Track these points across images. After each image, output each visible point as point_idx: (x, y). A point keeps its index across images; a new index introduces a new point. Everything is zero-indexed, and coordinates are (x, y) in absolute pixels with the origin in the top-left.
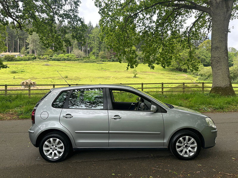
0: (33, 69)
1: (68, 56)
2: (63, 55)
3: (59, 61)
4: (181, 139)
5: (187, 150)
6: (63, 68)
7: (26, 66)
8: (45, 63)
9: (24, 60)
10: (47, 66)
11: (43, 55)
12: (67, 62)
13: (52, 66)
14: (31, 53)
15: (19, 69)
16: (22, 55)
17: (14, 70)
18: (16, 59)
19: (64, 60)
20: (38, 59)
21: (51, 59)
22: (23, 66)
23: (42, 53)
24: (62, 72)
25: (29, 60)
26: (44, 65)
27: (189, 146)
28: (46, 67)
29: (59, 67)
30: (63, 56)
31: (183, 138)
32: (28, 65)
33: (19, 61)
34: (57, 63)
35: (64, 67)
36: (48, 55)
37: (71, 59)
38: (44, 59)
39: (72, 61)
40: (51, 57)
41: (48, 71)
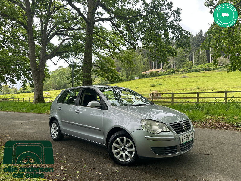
0: (170, 82)
1: (208, 66)
2: (202, 65)
3: (198, 71)
4: (118, 139)
5: (123, 154)
6: (199, 79)
7: (164, 79)
8: (182, 75)
9: (165, 75)
10: (184, 79)
11: (182, 68)
12: (206, 72)
13: (189, 77)
14: (172, 68)
15: (158, 83)
16: (164, 70)
17: (154, 84)
18: (158, 74)
19: (204, 70)
20: (177, 73)
21: (189, 70)
22: (162, 80)
23: (182, 66)
24: (198, 83)
25: (169, 74)
26: (181, 78)
27: (126, 150)
28: (182, 79)
29: (196, 78)
30: (202, 67)
31: (120, 139)
32: (166, 79)
33: (160, 76)
34: (195, 74)
35: (201, 78)
36: (187, 67)
37: (210, 69)
38: (182, 71)
39: (212, 70)
40: (190, 68)
41: (183, 83)
